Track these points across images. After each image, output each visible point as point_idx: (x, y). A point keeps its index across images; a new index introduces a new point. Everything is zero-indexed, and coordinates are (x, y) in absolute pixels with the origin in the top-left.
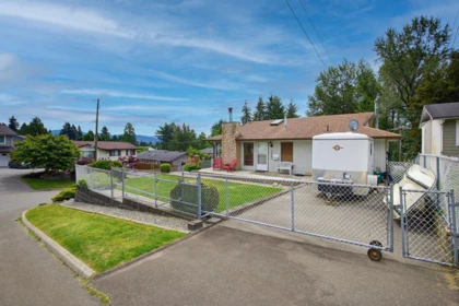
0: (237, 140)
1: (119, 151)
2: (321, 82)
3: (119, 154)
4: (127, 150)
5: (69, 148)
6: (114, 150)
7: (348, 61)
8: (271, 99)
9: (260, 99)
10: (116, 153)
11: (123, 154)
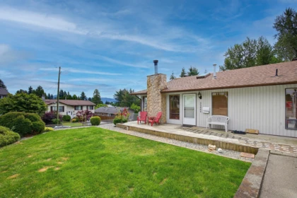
0: (161, 92)
1: (82, 106)
2: (229, 56)
3: (82, 109)
4: (87, 106)
5: (36, 103)
6: (78, 106)
7: (251, 39)
8: (191, 70)
9: (183, 70)
10: (80, 108)
11: (85, 109)
